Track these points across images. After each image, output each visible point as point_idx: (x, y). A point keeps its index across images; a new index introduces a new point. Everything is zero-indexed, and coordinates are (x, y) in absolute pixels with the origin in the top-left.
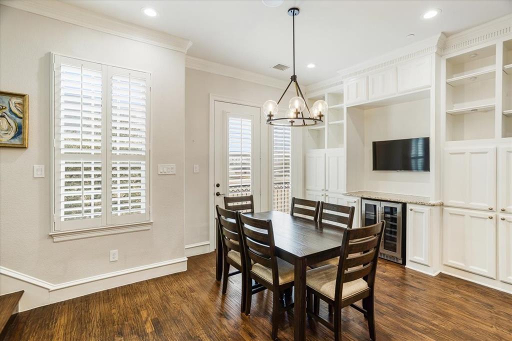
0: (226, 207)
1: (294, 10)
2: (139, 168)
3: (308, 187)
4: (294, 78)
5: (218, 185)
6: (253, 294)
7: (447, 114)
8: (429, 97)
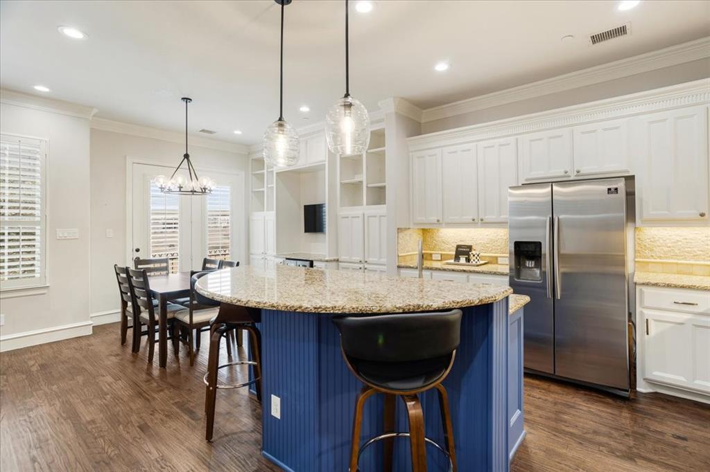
0: (136, 267)
1: (187, 100)
2: (33, 234)
3: (252, 251)
4: (187, 156)
5: (138, 250)
6: (143, 335)
7: (341, 183)
8: (325, 169)
